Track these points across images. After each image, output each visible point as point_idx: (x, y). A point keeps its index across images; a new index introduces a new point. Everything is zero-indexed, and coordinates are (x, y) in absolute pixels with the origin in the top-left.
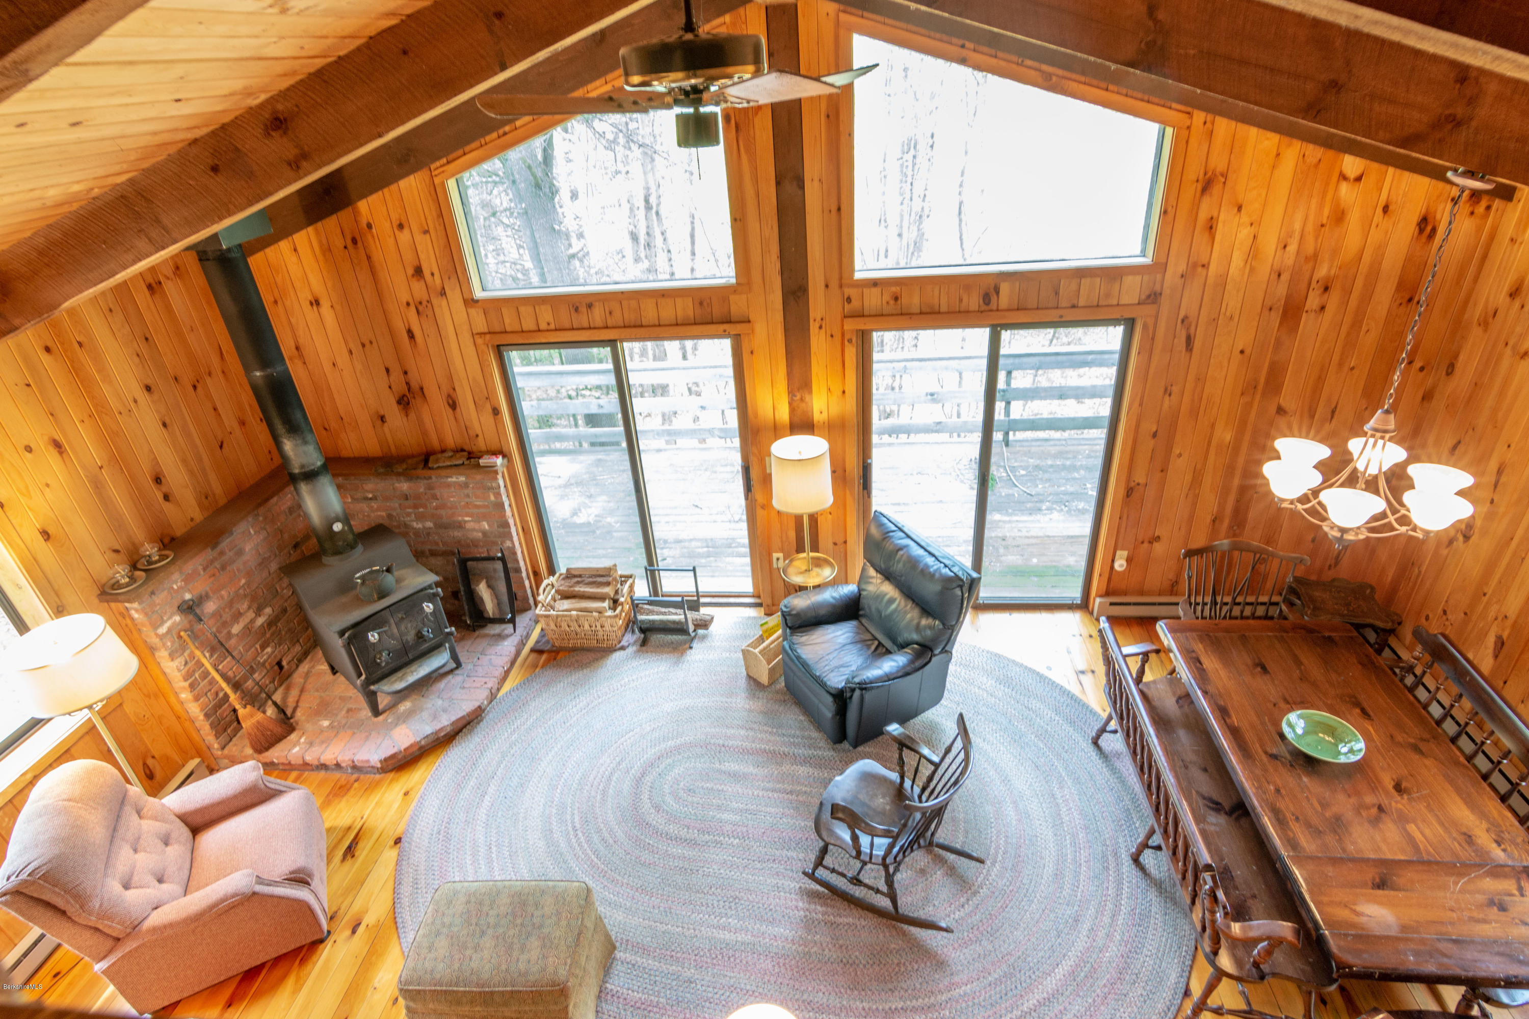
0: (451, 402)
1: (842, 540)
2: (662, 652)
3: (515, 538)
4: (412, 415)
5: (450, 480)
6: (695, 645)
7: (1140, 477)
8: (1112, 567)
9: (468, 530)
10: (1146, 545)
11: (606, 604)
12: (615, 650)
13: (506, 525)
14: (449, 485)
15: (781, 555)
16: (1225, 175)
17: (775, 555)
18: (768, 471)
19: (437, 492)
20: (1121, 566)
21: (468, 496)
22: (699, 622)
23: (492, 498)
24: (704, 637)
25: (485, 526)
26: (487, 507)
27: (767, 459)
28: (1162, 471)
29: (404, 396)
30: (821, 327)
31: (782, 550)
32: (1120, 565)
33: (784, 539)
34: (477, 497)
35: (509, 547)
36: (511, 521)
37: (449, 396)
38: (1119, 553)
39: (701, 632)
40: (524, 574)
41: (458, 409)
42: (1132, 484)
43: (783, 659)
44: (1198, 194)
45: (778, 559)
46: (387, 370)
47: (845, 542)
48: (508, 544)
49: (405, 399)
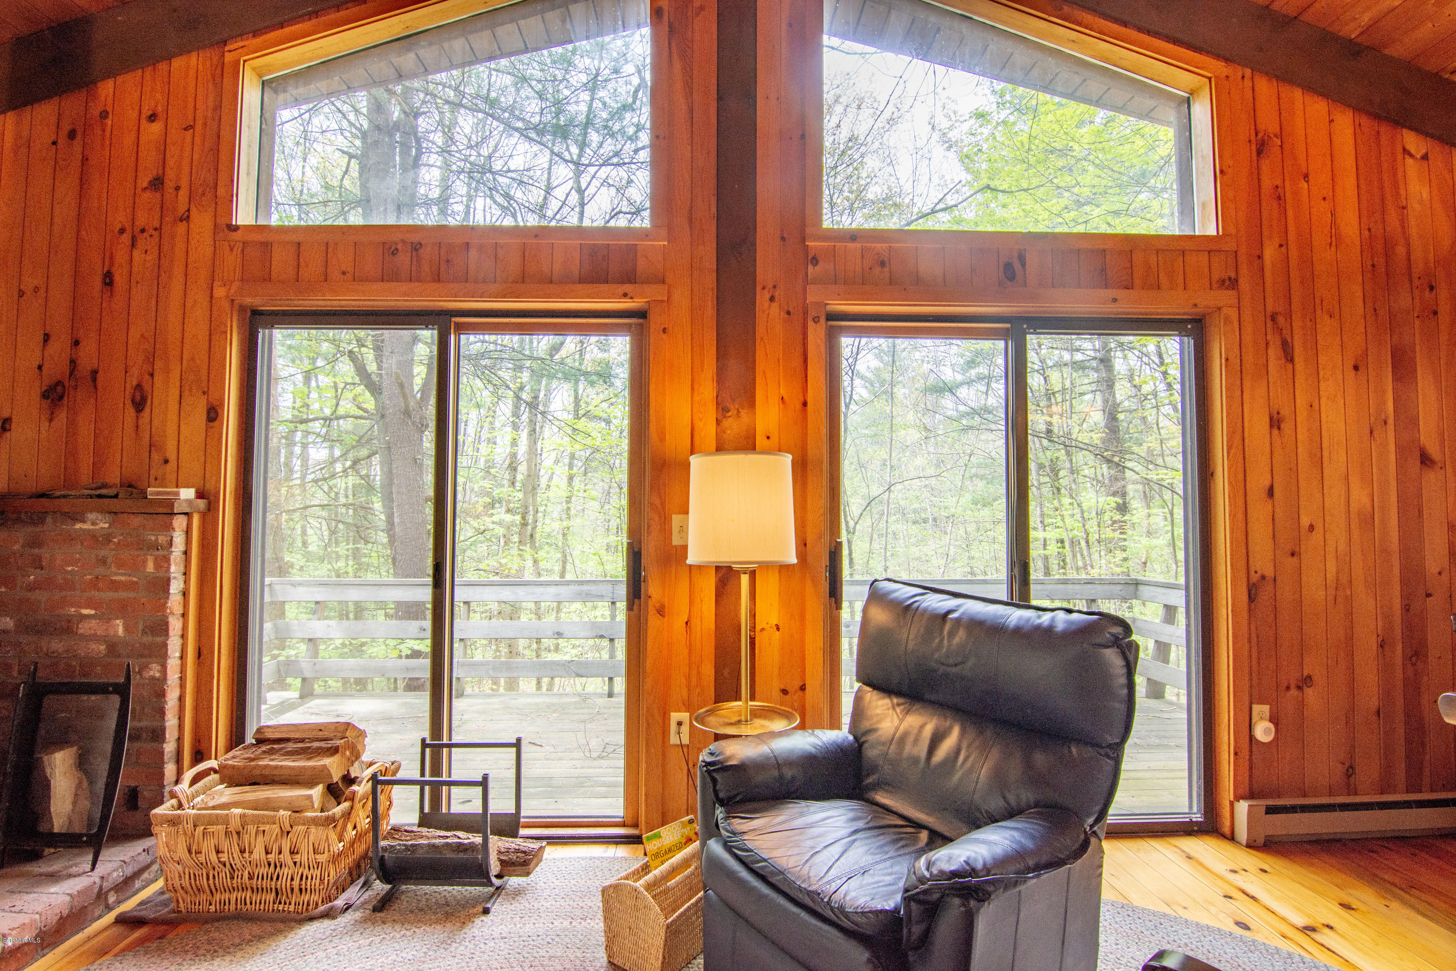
0: (138, 397)
1: (797, 684)
2: (419, 922)
3: (173, 663)
4: (62, 416)
5: (78, 526)
6: (498, 907)
7: (1263, 563)
8: (1251, 737)
9: (83, 637)
10: (1294, 692)
11: (317, 792)
12: (312, 919)
13: (163, 628)
14: (71, 538)
15: (684, 716)
16: (1280, 135)
17: (675, 716)
18: (676, 541)
19: (45, 553)
20: (1266, 731)
21: (103, 561)
22: (513, 857)
23: (150, 567)
24: (518, 893)
25: (119, 627)
26: (131, 586)
27: (676, 519)
28: (1293, 555)
29: (59, 383)
30: (772, 299)
31: (688, 707)
32: (1263, 731)
33: (694, 680)
34: (121, 564)
35: (153, 678)
36: (175, 625)
37: (139, 387)
38: (1256, 708)
39: (514, 881)
40: (169, 747)
41: (147, 410)
42: (1254, 578)
43: (706, 897)
44: (1254, 158)
45: (680, 724)
46: (47, 338)
47: (803, 688)
48: (154, 671)
49: (59, 389)
